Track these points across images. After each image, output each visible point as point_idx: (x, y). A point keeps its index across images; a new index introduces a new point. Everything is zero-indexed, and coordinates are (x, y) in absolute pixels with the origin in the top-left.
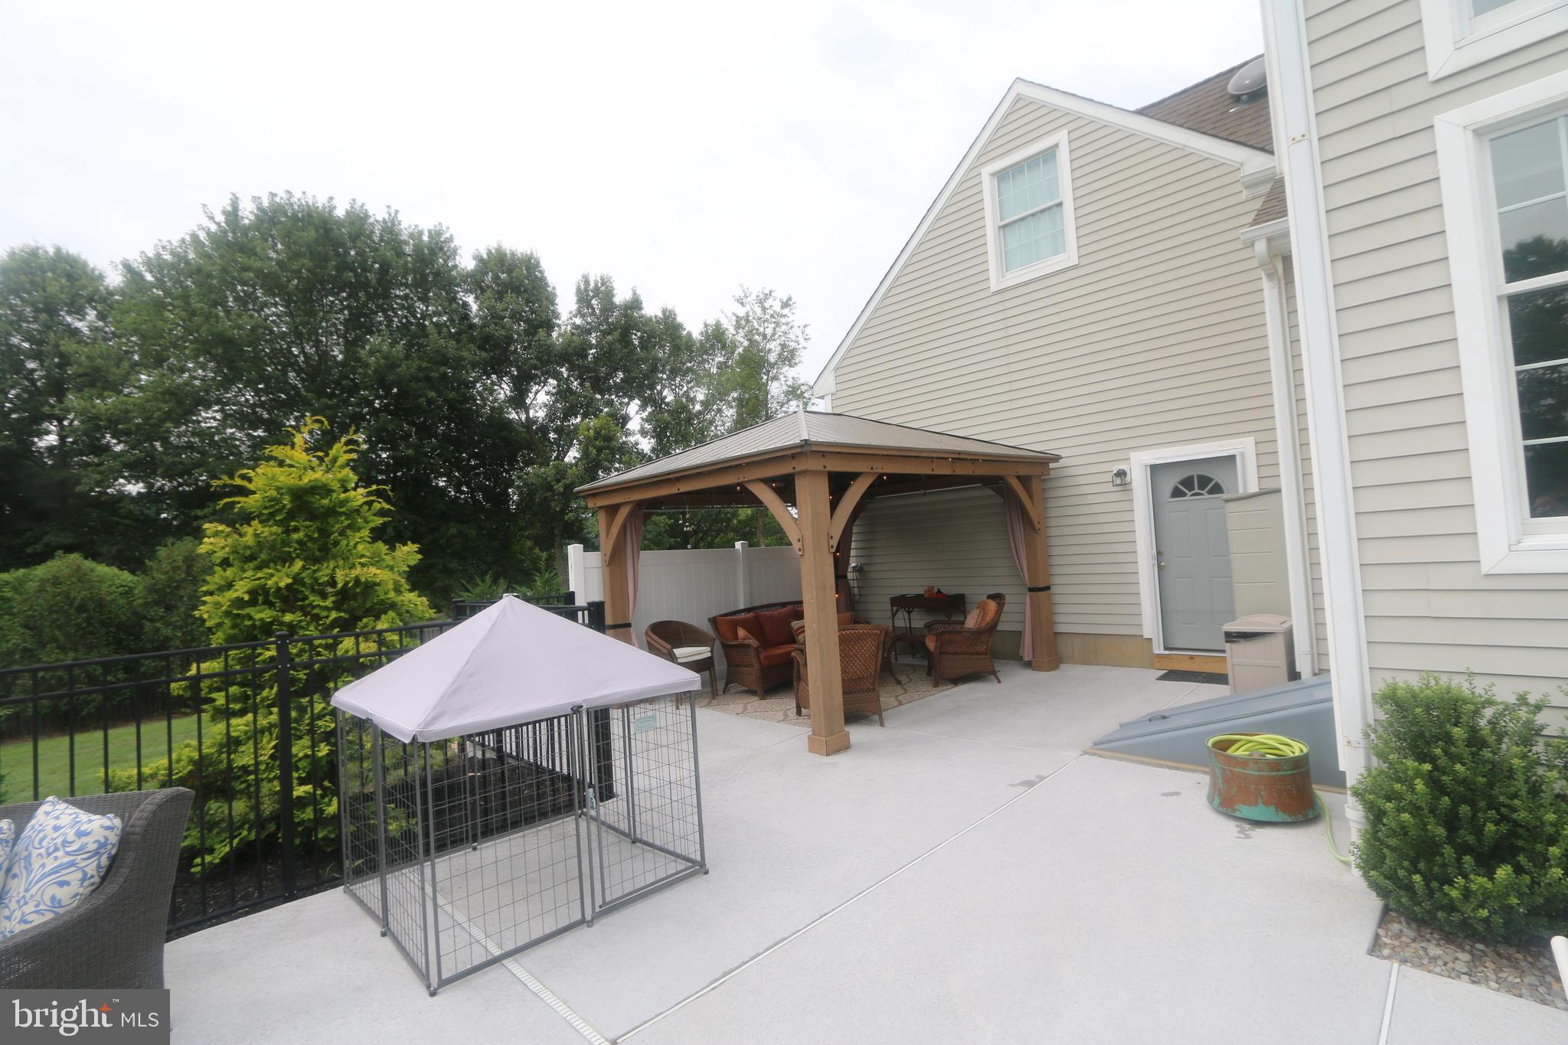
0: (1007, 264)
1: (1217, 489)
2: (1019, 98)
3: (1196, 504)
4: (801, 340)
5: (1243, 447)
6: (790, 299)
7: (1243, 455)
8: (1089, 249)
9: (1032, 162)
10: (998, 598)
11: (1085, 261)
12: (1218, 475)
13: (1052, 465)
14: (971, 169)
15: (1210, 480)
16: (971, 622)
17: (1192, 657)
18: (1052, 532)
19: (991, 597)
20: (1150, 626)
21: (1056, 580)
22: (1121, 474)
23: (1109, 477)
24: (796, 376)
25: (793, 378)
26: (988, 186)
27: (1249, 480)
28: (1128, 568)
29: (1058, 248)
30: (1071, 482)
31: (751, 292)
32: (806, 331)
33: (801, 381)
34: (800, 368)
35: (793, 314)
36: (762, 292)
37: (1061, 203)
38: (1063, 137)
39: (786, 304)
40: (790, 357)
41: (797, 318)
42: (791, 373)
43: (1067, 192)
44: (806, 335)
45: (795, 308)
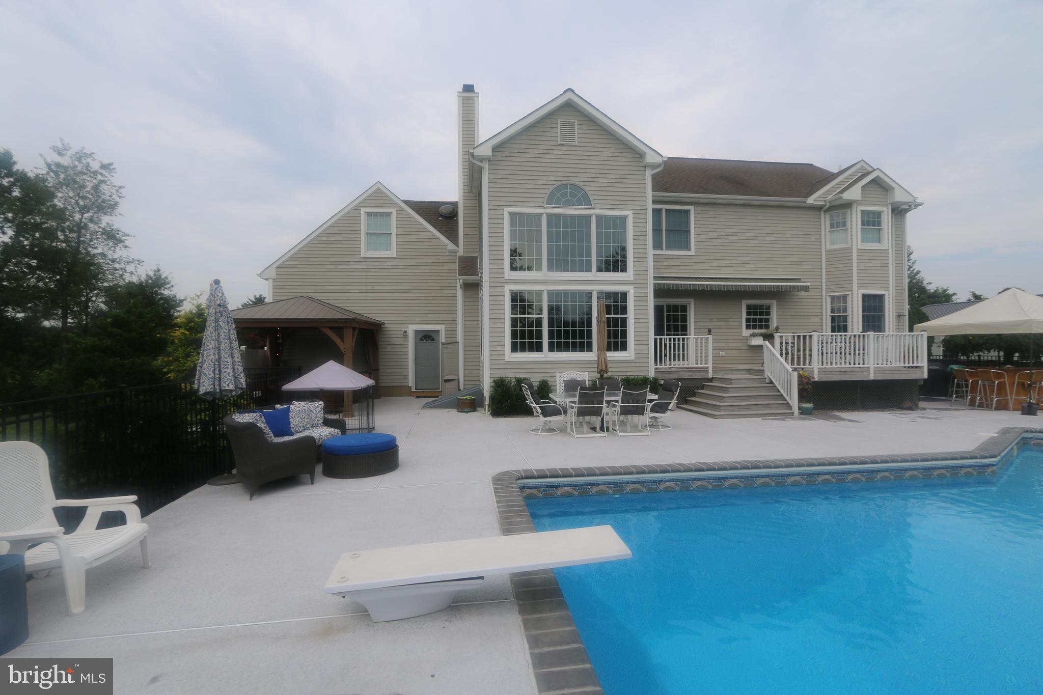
0: (369, 247)
1: (433, 340)
2: (378, 189)
3: (427, 344)
5: (441, 328)
7: (441, 330)
8: (400, 253)
9: (382, 214)
11: (398, 257)
12: (434, 336)
13: (382, 326)
14: (357, 206)
15: (431, 337)
17: (423, 392)
18: (380, 350)
20: (411, 382)
21: (380, 367)
22: (405, 332)
23: (401, 333)
25: (108, 224)
26: (363, 217)
27: (442, 338)
28: (405, 363)
29: (389, 248)
31: (70, 148)
32: (121, 191)
33: (114, 227)
34: (113, 218)
35: (112, 176)
36: (81, 151)
37: (391, 233)
38: (394, 211)
39: (104, 167)
40: (107, 207)
41: (116, 179)
42: (105, 220)
43: (394, 231)
44: (121, 193)
45: (115, 172)
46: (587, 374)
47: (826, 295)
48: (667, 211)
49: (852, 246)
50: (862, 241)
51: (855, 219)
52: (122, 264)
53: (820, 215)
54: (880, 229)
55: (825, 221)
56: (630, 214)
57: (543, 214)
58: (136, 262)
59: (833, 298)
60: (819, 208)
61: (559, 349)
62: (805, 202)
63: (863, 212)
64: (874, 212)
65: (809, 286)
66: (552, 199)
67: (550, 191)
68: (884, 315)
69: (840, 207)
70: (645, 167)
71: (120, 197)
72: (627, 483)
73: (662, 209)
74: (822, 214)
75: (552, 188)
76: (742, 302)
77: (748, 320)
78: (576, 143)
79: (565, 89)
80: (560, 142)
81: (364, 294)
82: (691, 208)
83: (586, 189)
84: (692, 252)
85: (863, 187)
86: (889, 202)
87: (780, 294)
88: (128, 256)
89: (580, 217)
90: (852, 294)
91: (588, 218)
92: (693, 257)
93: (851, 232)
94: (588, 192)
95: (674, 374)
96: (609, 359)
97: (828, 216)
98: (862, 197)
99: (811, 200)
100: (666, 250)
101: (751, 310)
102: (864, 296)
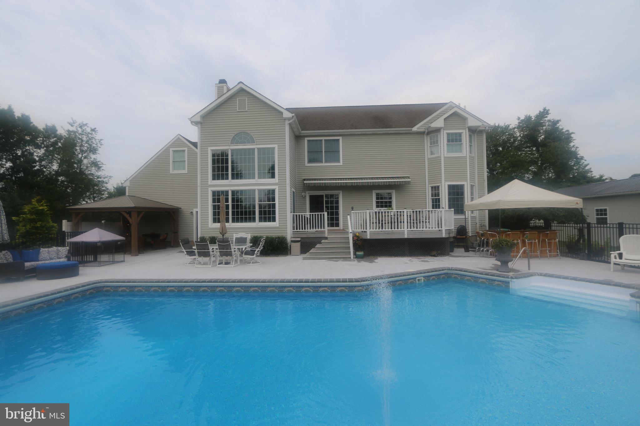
0: (174, 169)
2: (179, 138)
4: (99, 145)
6: (95, 129)
8: (190, 171)
9: (180, 151)
10: (167, 234)
11: (189, 173)
13: (180, 209)
14: (168, 147)
16: (161, 238)
18: (179, 222)
19: (165, 234)
21: (179, 231)
22: (192, 212)
23: (189, 213)
24: (96, 158)
25: (94, 159)
26: (171, 153)
29: (184, 169)
30: (185, 213)
31: (77, 122)
32: (101, 141)
33: (98, 160)
34: (98, 155)
35: (96, 134)
36: (82, 123)
37: (185, 161)
38: (186, 149)
39: (93, 130)
40: (93, 150)
41: (98, 136)
42: (93, 156)
43: (186, 159)
44: (101, 143)
45: (97, 133)
46: (250, 235)
47: (428, 186)
48: (326, 140)
49: (441, 155)
50: (448, 152)
51: (443, 138)
52: (102, 178)
53: (424, 137)
54: (461, 144)
55: (427, 140)
56: (276, 146)
57: (228, 149)
58: (109, 177)
59: (432, 187)
60: (422, 133)
61: (238, 221)
62: (411, 130)
63: (448, 134)
64: (456, 134)
65: (410, 181)
66: (234, 141)
67: (233, 137)
68: (464, 197)
69: (434, 132)
70: (285, 119)
71: (101, 145)
72: (152, 287)
73: (322, 140)
74: (425, 136)
75: (233, 135)
76: (372, 191)
77: (377, 202)
78: (247, 110)
79: (238, 82)
80: (238, 110)
81: (172, 193)
82: (340, 138)
83: (252, 134)
84: (341, 164)
85: (445, 119)
86: (466, 127)
87: (398, 187)
88: (104, 174)
89: (249, 149)
90: (441, 185)
91: (254, 149)
92: (341, 166)
93: (440, 147)
94: (252, 135)
95: (304, 235)
96: (227, 227)
97: (429, 138)
98: (444, 125)
99: (415, 129)
100: (325, 163)
101: (379, 197)
102: (450, 186)
